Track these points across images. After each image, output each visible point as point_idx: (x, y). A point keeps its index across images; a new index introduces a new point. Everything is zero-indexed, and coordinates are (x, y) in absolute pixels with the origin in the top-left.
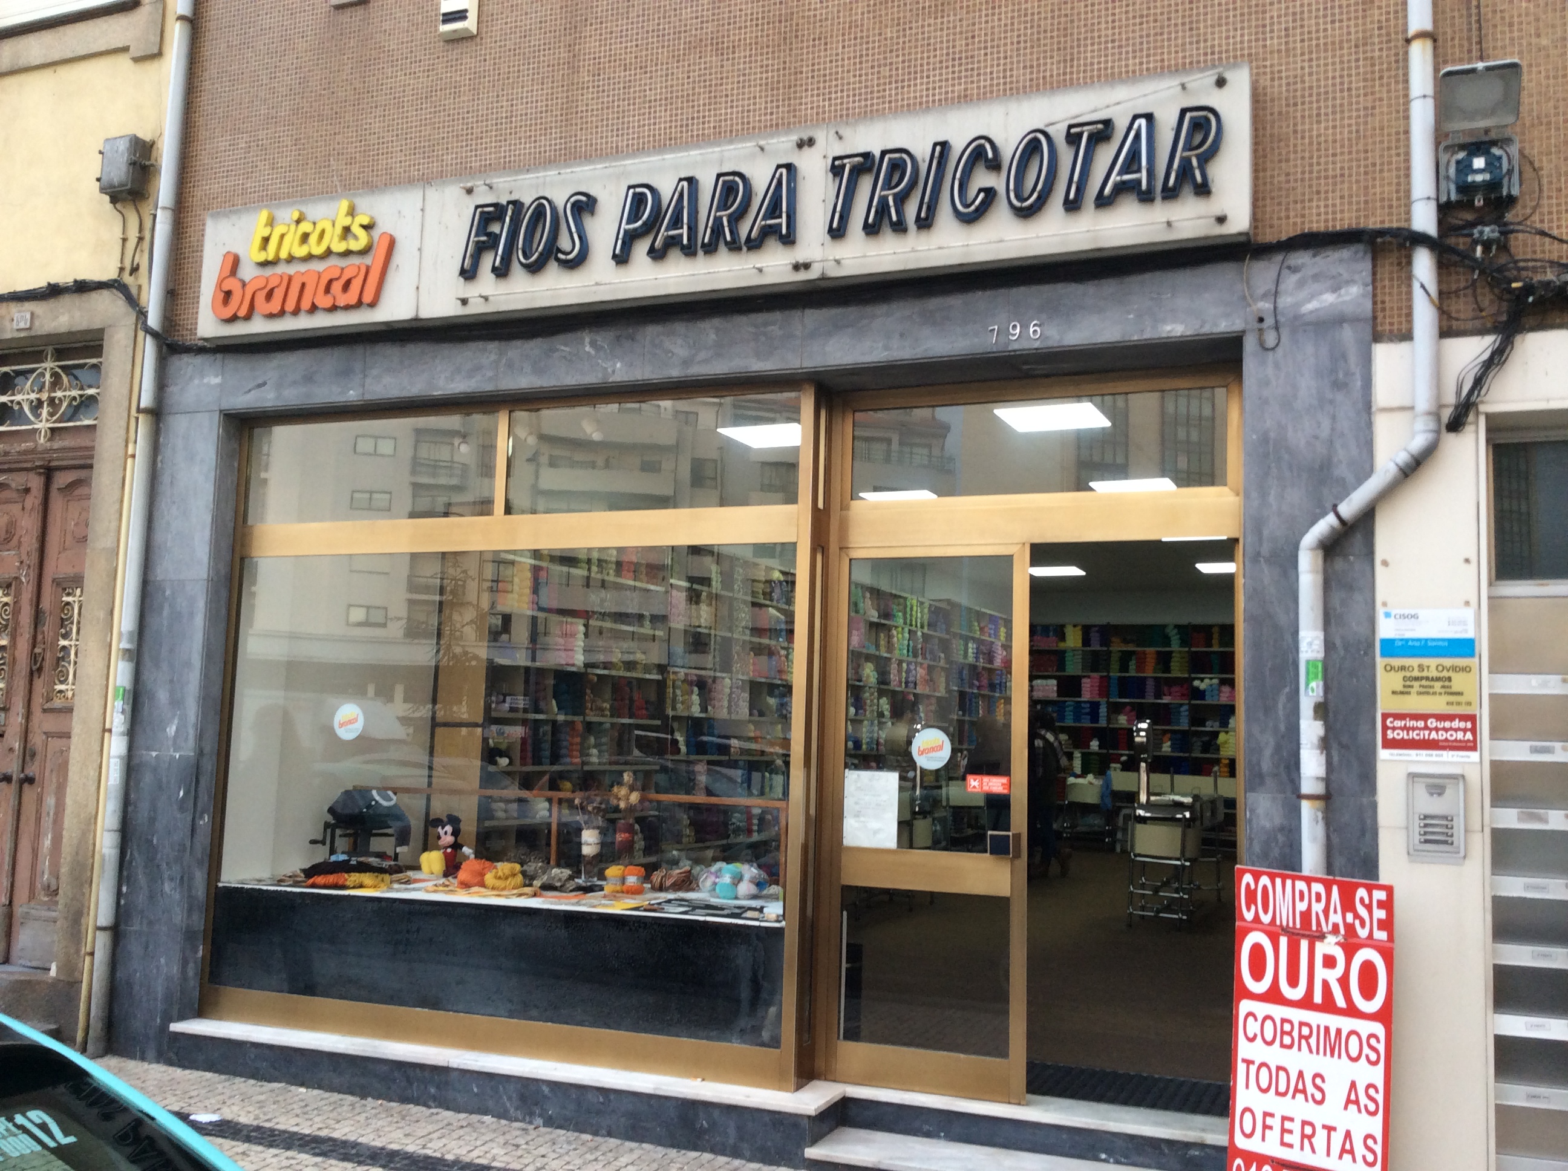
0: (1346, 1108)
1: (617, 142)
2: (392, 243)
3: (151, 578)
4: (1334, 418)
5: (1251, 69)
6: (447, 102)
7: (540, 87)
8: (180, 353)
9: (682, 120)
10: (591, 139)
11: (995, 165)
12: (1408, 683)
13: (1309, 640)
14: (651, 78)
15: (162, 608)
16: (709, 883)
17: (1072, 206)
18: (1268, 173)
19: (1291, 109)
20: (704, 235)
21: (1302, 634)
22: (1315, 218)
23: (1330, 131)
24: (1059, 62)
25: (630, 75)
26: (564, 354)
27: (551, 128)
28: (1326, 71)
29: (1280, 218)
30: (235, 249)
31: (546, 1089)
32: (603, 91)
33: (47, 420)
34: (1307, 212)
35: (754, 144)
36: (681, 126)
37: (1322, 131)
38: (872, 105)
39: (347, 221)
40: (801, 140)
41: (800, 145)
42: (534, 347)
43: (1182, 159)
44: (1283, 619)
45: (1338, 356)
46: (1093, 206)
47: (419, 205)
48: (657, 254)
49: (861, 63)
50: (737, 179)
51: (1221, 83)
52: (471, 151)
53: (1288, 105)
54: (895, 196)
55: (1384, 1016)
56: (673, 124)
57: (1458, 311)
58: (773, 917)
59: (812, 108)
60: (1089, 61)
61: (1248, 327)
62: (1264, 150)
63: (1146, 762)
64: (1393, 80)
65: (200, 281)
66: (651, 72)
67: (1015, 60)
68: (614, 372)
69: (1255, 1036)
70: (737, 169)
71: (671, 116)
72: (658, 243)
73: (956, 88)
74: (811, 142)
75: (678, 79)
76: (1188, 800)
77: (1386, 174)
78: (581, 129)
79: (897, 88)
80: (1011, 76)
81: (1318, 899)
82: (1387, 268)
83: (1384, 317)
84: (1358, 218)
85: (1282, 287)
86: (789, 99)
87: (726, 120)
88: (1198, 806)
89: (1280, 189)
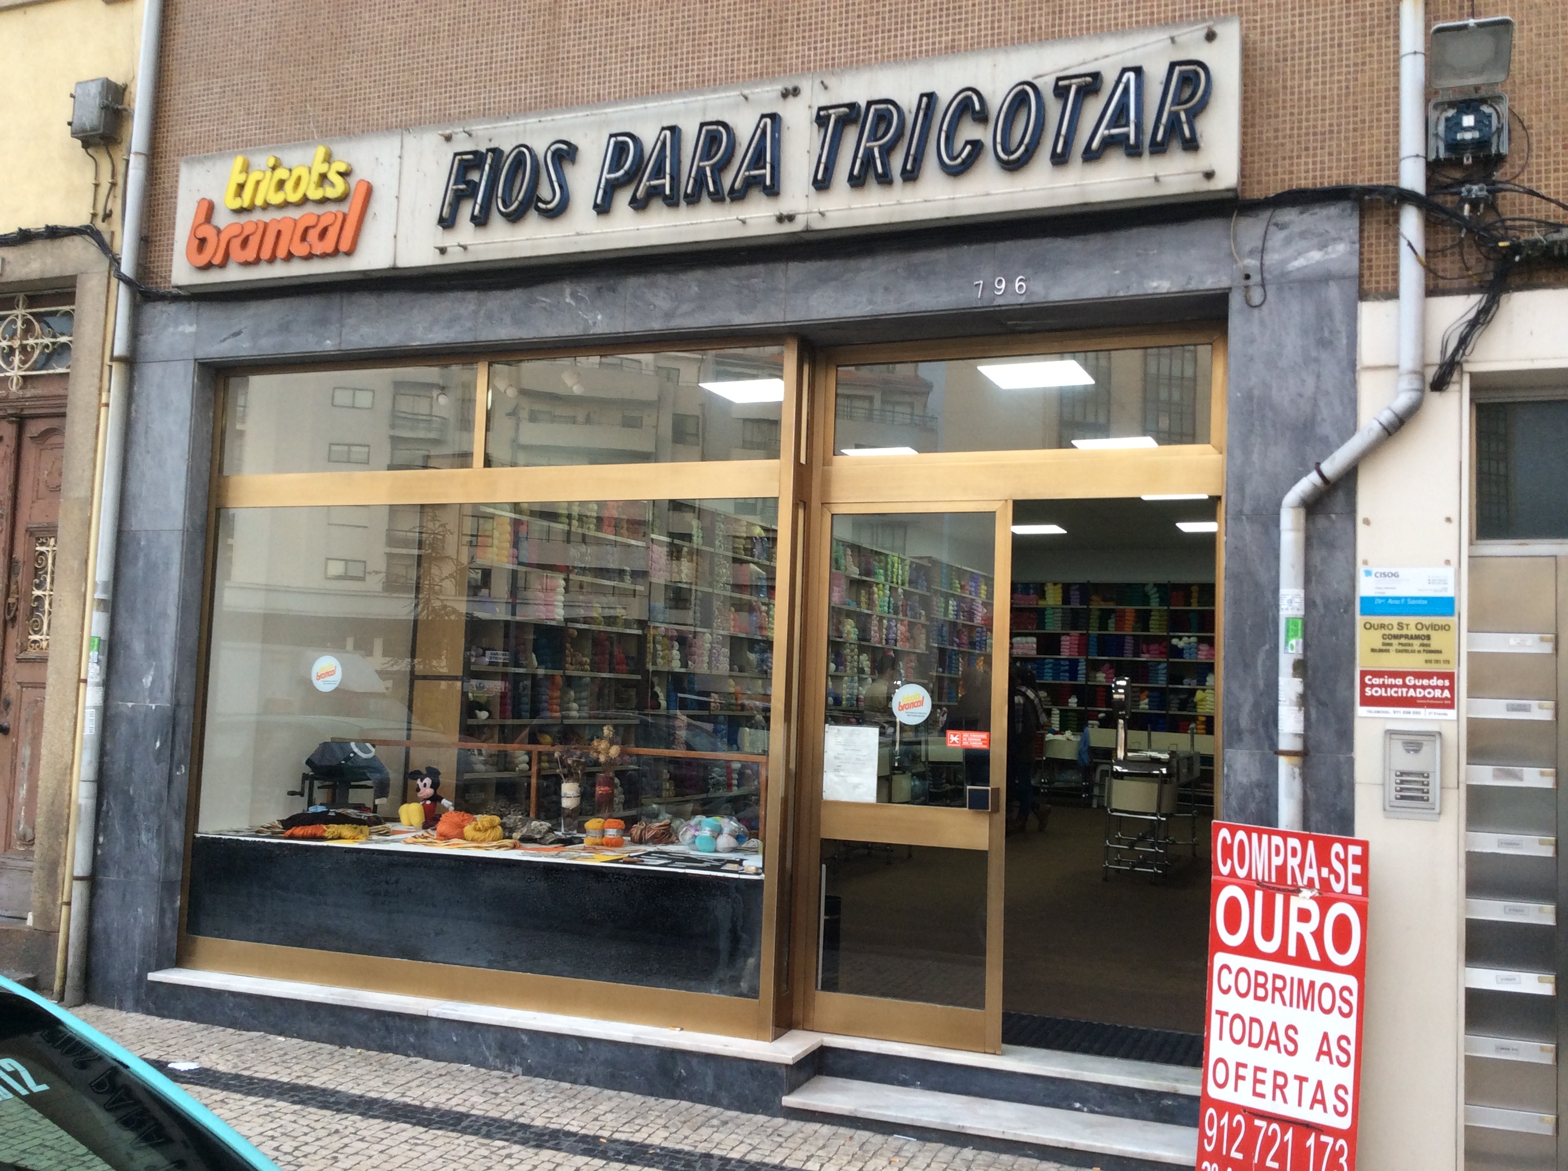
0: (1318, 1059)
1: (599, 89)
2: (369, 191)
3: (125, 528)
4: (1318, 376)
5: (1241, 23)
6: (426, 47)
7: (520, 33)
8: (154, 300)
9: (665, 68)
10: (572, 87)
11: (982, 118)
12: (1387, 641)
13: (1289, 597)
14: (633, 25)
15: (136, 558)
16: (688, 836)
17: (1059, 160)
18: (1257, 129)
19: (1281, 64)
20: (687, 185)
21: (1283, 591)
22: (1303, 175)
23: (1320, 87)
24: (1048, 14)
25: (612, 22)
26: (544, 305)
27: (531, 75)
28: (1316, 27)
29: (1267, 175)
30: (210, 196)
31: (525, 1038)
32: (585, 38)
33: (19, 368)
34: (1295, 168)
35: (738, 93)
36: (664, 74)
37: (1312, 87)
38: (858, 55)
39: (324, 168)
40: (786, 89)
41: (785, 95)
42: (514, 298)
43: (1171, 113)
44: (1263, 577)
45: (1324, 315)
46: (1080, 160)
47: (397, 152)
48: (639, 205)
49: (847, 12)
50: (721, 128)
51: (1211, 36)
52: (450, 97)
53: (1278, 61)
54: (880, 147)
55: (1357, 969)
56: (656, 72)
57: (1444, 270)
58: (753, 869)
59: (797, 57)
60: (1078, 13)
61: (1236, 284)
62: (1253, 105)
63: (1124, 719)
64: (1383, 36)
65: (174, 229)
66: (634, 19)
67: (1003, 11)
68: (595, 323)
69: (1229, 988)
70: (720, 119)
71: (654, 64)
72: (640, 193)
73: (944, 39)
74: (796, 92)
75: (661, 26)
76: (1165, 756)
77: (1375, 131)
78: (562, 76)
79: (883, 38)
80: (999, 27)
81: (1294, 854)
82: (1373, 228)
83: (1371, 275)
84: (1346, 175)
85: (1269, 244)
86: (774, 48)
87: (709, 69)
88: (1174, 763)
89: (1268, 145)
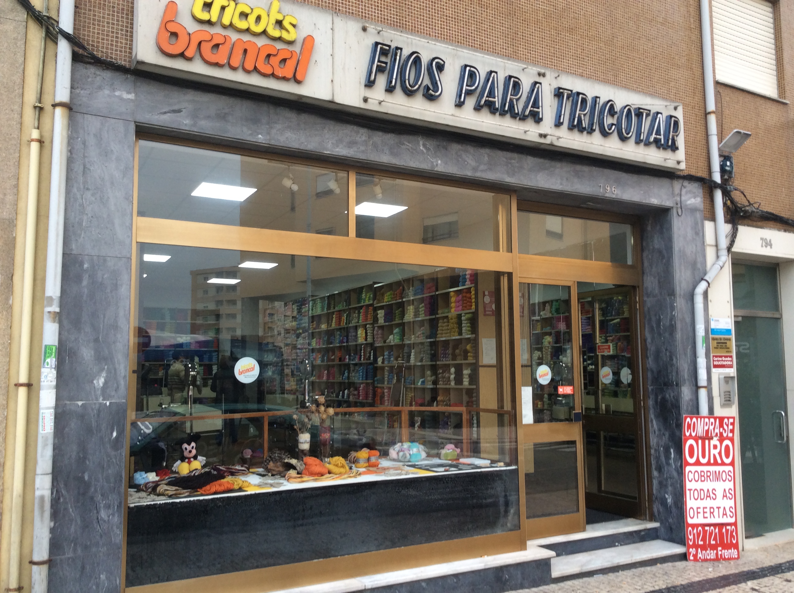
0: (723, 499)
3: (66, 251)
4: (696, 246)
5: (683, 106)
11: (615, 114)
13: (703, 328)
17: (637, 142)
26: (408, 147)
31: (424, 584)
39: (280, 16)
40: (540, 72)
41: (540, 75)
43: (672, 135)
46: (643, 144)
48: (480, 108)
50: (519, 82)
51: (675, 108)
54: (583, 115)
55: (732, 463)
61: (674, 205)
68: (437, 165)
69: (692, 479)
72: (483, 102)
74: (544, 74)
77: (701, 158)
81: (712, 425)
85: (682, 193)
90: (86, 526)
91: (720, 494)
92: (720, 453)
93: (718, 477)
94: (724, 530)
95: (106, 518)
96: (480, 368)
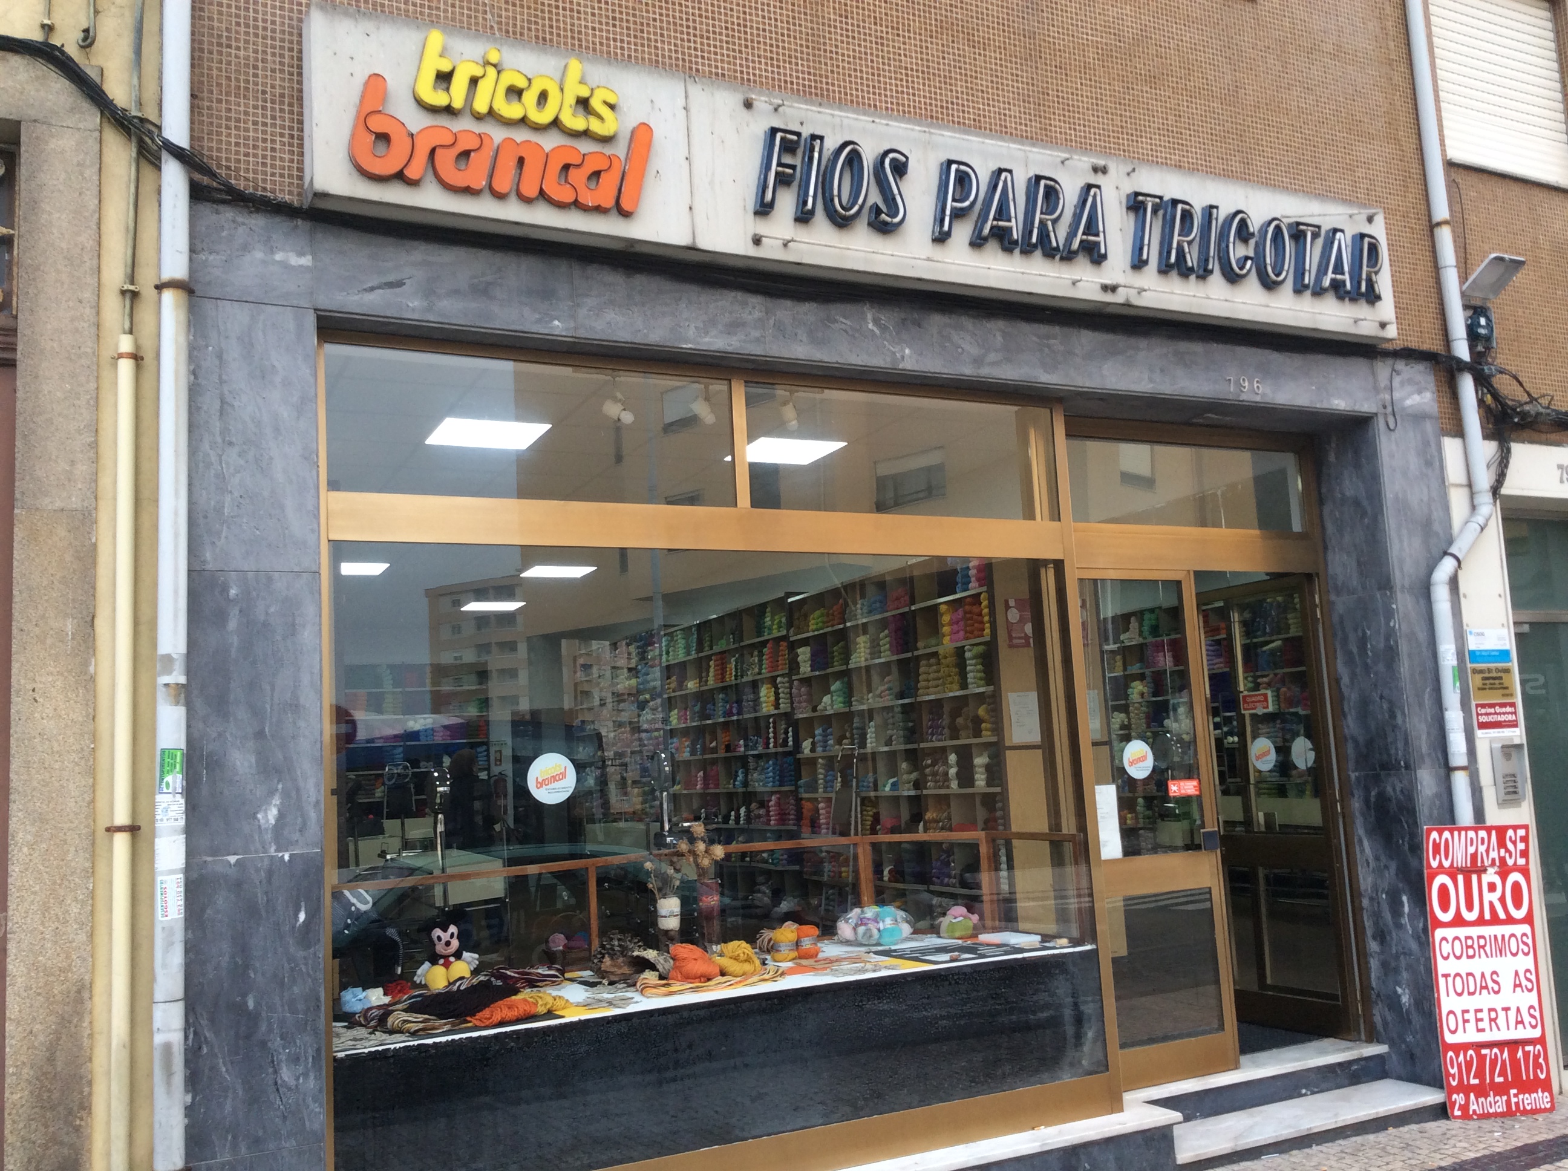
0: (1514, 991)
3: (193, 565)
4: (1429, 487)
5: (1384, 214)
11: (1248, 238)
12: (1484, 682)
13: (1452, 651)
15: (221, 615)
17: (1298, 290)
26: (843, 326)
39: (583, 91)
40: (1094, 165)
41: (1097, 170)
43: (1366, 272)
47: (681, 102)
48: (982, 242)
50: (1057, 186)
51: (1370, 220)
54: (1187, 243)
55: (1528, 919)
61: (1379, 410)
68: (903, 357)
69: (1448, 954)
70: (1050, 176)
72: (987, 231)
74: (1104, 170)
81: (1483, 843)
85: (1393, 384)
90: (255, 1099)
91: (1506, 981)
92: (1502, 900)
93: (1501, 947)
94: (1520, 1054)
95: (292, 1083)
96: (1008, 752)
